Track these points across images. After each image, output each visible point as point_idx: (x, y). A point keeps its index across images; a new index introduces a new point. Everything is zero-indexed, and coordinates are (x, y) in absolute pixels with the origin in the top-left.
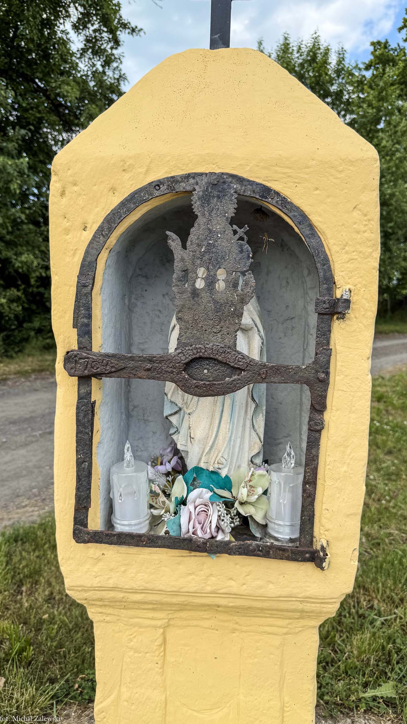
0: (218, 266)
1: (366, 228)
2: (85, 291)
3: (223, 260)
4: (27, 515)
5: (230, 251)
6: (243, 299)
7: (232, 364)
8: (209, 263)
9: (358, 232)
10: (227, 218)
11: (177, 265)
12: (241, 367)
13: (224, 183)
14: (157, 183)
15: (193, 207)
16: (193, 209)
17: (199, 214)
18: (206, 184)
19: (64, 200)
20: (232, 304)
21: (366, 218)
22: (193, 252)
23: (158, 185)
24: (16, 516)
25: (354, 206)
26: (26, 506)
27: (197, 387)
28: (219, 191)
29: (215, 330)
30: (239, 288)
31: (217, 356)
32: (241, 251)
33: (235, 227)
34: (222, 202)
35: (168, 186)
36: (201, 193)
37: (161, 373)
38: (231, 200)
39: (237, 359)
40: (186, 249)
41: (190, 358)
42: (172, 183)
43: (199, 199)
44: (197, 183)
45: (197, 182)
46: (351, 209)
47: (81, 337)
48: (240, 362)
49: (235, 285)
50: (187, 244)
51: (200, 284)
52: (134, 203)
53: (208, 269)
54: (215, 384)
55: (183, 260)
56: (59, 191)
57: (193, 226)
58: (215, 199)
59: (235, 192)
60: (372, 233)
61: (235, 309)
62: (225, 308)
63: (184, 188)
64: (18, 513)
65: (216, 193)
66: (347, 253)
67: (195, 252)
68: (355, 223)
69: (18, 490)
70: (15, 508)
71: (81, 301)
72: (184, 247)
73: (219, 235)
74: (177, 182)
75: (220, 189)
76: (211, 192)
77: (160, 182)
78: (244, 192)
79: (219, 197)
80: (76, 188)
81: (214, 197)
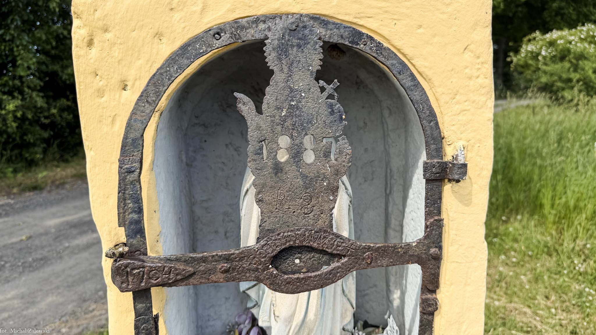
0: (304, 133)
1: (478, 73)
2: (131, 177)
3: (310, 125)
4: (96, 319)
5: (317, 112)
6: (337, 170)
7: (329, 251)
8: (293, 129)
9: (470, 78)
10: (312, 72)
11: (252, 134)
12: (341, 253)
13: (305, 27)
14: (216, 31)
15: (267, 60)
16: (267, 63)
17: (275, 69)
18: (282, 30)
19: (94, 51)
20: (325, 178)
21: (479, 61)
22: (271, 116)
23: (218, 34)
24: (84, 322)
25: (464, 47)
26: (93, 310)
27: (289, 283)
28: (299, 39)
29: (306, 211)
30: (332, 157)
31: (311, 243)
32: (332, 113)
33: (321, 82)
34: (303, 52)
35: (232, 33)
36: (276, 42)
37: (242, 272)
38: (316, 50)
39: (336, 243)
40: (262, 114)
41: (278, 249)
42: (236, 29)
43: (274, 49)
44: (269, 29)
45: (269, 27)
46: (462, 51)
47: (131, 238)
48: (340, 246)
49: (327, 154)
50: (263, 107)
51: (283, 157)
52: (188, 58)
53: (292, 137)
54: (311, 277)
55: (258, 128)
56: (85, 40)
57: (269, 84)
58: (295, 49)
59: (320, 39)
60: (486, 78)
61: (329, 183)
62: (316, 183)
63: (253, 36)
64: (86, 319)
65: (295, 41)
66: (458, 103)
67: (274, 116)
68: (466, 67)
69: (84, 295)
70: (83, 314)
71: (127, 192)
72: (259, 110)
73: (303, 95)
74: (243, 28)
75: (300, 36)
76: (289, 40)
77: (221, 29)
78: (330, 37)
79: (299, 46)
80: (108, 36)
81: (292, 46)
